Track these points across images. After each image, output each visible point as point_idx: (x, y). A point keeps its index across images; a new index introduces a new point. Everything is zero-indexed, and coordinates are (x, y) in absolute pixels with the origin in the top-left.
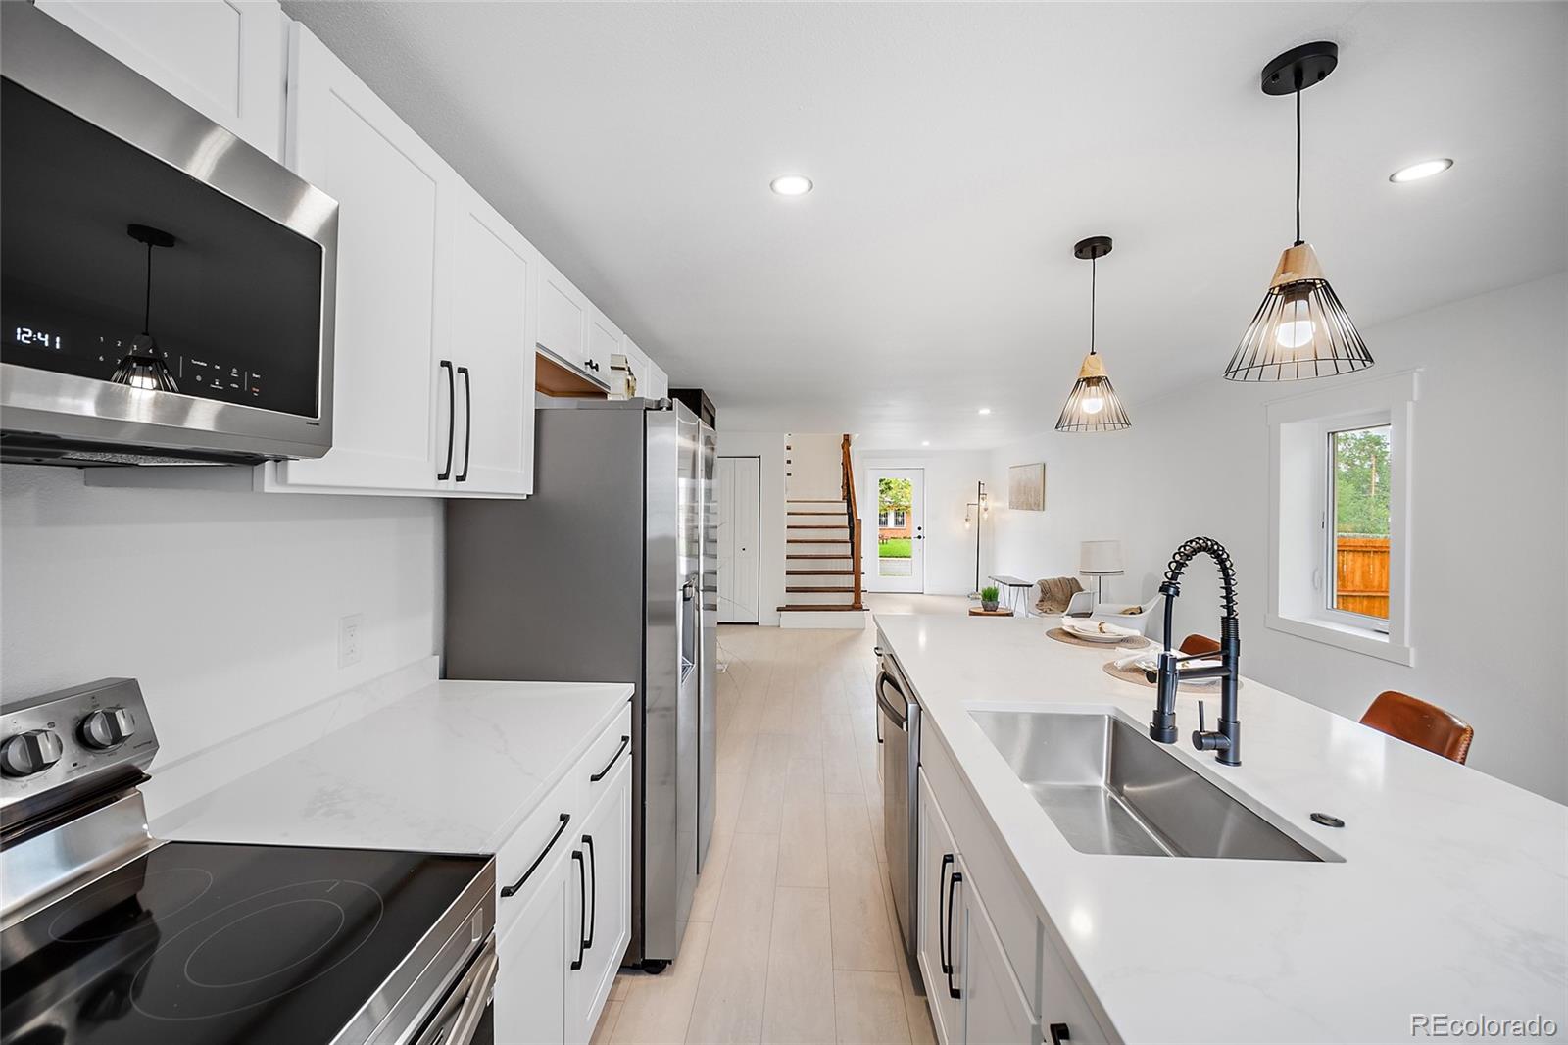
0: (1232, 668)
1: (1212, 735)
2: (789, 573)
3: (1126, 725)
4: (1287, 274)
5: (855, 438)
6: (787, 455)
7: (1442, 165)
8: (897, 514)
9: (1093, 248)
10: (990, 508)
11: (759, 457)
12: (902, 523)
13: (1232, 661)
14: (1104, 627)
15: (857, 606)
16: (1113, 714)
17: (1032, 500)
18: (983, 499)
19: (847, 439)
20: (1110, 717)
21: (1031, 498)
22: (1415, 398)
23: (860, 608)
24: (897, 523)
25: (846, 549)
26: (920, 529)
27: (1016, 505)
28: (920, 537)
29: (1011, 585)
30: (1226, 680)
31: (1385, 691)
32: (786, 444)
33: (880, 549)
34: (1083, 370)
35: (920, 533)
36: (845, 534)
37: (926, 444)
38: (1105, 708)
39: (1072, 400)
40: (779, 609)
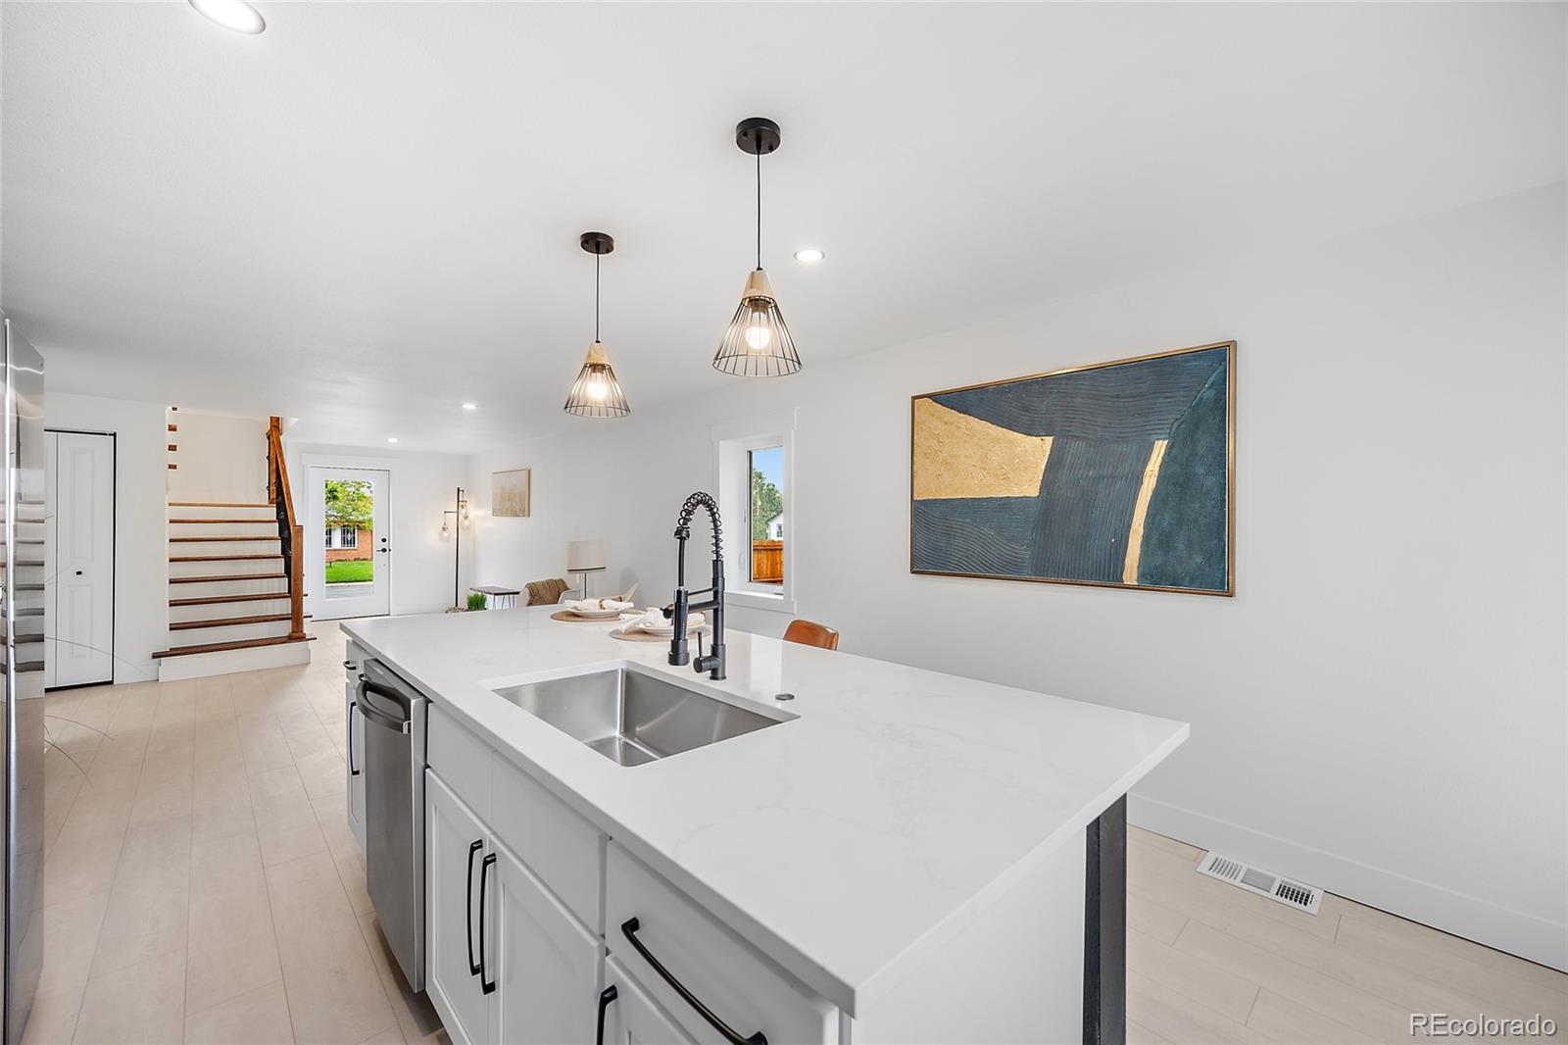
0: (720, 601)
1: (708, 659)
2: (172, 604)
3: (636, 673)
4: (754, 290)
5: (290, 424)
6: (170, 438)
7: (820, 256)
8: (345, 532)
9: (596, 243)
10: (470, 517)
11: (114, 435)
12: (352, 542)
13: (720, 595)
14: (604, 603)
15: (297, 636)
16: (624, 667)
17: (517, 507)
18: (462, 507)
19: (276, 424)
20: (622, 671)
21: (515, 503)
22: (796, 428)
23: (302, 638)
24: (344, 541)
25: (279, 566)
26: (384, 540)
27: (498, 512)
28: (384, 550)
29: (496, 594)
30: (716, 611)
31: (792, 620)
32: (169, 421)
33: (327, 573)
34: (589, 356)
35: (385, 545)
36: (276, 547)
37: (393, 440)
38: (618, 664)
39: (579, 383)
40: (156, 656)
